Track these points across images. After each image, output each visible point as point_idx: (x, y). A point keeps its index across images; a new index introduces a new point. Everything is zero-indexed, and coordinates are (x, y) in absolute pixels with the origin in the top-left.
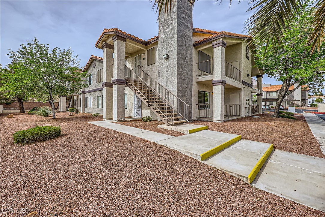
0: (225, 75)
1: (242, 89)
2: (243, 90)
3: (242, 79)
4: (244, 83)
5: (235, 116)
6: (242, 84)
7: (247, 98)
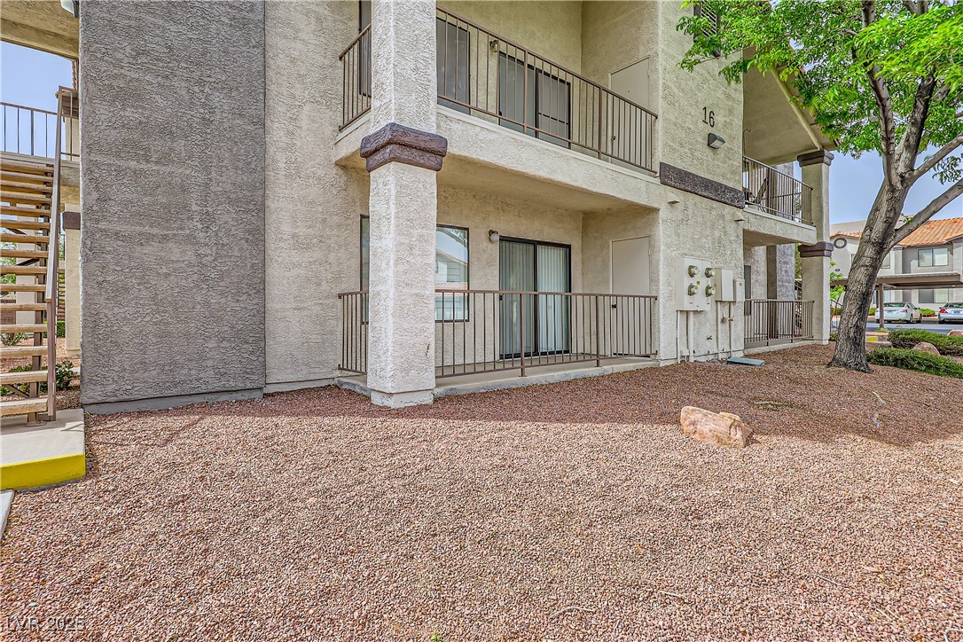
0: (441, 100)
1: (655, 210)
2: (662, 215)
3: (660, 156)
4: (673, 177)
5: (598, 358)
6: (657, 181)
7: (688, 262)
